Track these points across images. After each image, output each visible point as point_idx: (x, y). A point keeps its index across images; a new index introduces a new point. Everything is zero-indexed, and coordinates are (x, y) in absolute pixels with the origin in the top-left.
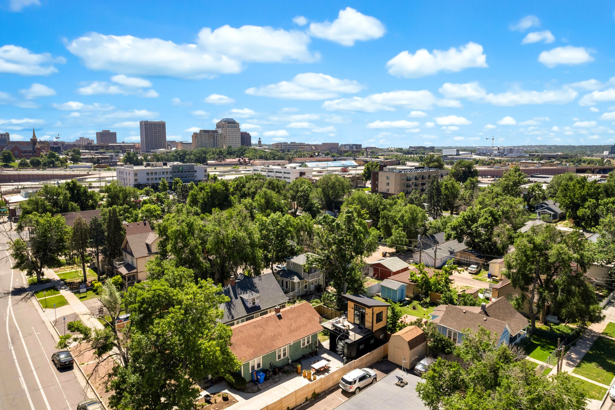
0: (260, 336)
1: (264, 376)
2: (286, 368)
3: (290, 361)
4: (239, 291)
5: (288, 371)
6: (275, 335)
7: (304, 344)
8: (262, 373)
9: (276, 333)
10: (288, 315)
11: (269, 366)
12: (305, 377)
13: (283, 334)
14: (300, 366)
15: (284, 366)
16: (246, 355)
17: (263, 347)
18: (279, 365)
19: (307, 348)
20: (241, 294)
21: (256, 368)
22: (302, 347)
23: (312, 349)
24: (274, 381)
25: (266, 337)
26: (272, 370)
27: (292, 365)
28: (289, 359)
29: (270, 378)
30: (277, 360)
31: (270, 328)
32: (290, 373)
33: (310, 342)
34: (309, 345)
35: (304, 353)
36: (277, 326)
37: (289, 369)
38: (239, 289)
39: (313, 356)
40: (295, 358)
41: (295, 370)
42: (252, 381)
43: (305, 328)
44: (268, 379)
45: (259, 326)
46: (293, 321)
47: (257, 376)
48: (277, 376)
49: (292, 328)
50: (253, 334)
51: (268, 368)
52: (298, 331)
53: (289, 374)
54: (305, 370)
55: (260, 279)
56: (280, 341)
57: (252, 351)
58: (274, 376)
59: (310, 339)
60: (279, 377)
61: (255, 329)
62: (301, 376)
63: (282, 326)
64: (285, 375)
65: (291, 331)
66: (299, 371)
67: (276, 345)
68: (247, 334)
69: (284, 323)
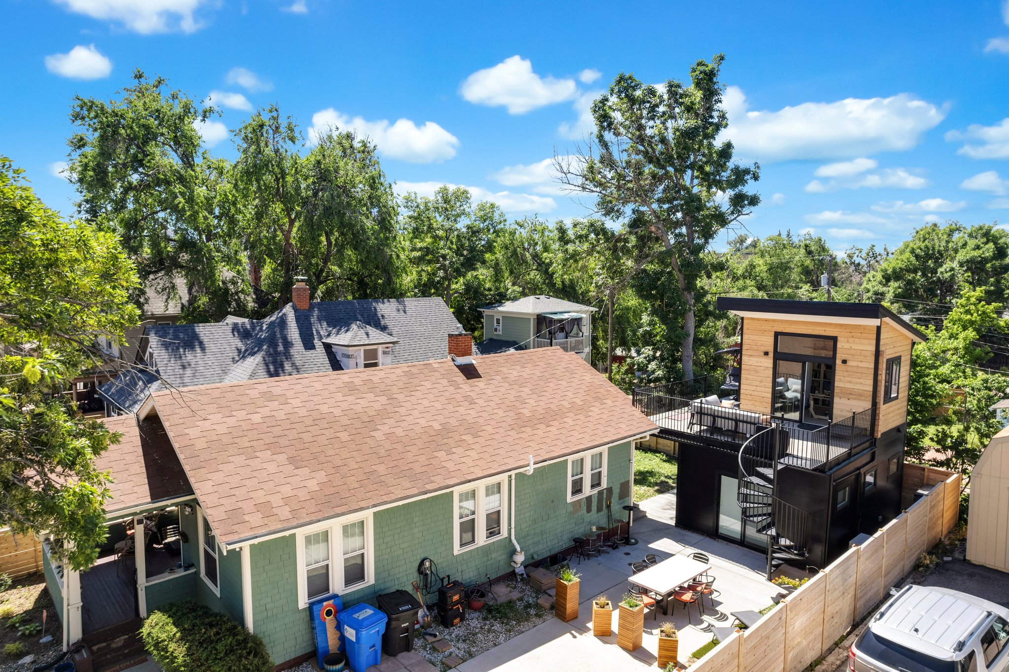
0: (371, 423)
1: (381, 627)
2: (502, 592)
3: (520, 558)
4: (321, 328)
5: (510, 604)
6: (446, 431)
7: (577, 488)
8: (369, 612)
9: (453, 422)
10: (504, 370)
11: (414, 577)
12: (604, 635)
13: (489, 429)
14: (576, 579)
15: (492, 583)
16: (276, 500)
17: (381, 469)
18: (468, 575)
19: (589, 510)
20: (329, 335)
21: (337, 584)
22: (570, 498)
23: (609, 516)
24: (438, 657)
25: (399, 432)
26: (434, 598)
27: (527, 580)
28: (514, 552)
29: (418, 643)
30: (457, 550)
31: (425, 402)
32: (523, 617)
33: (604, 484)
34: (600, 493)
35: (580, 531)
36: (459, 397)
37: (515, 595)
38: (325, 324)
39: (615, 547)
40: (544, 549)
41: (544, 601)
42: (313, 655)
43: (581, 417)
44: (408, 646)
45: (372, 389)
46: (527, 390)
47: (339, 627)
48: (458, 631)
49: (527, 412)
50: (337, 412)
51: (409, 589)
52: (555, 423)
53: (519, 622)
54: (602, 600)
55: (400, 307)
56: (473, 454)
57: (313, 485)
58: (442, 633)
59: (604, 470)
60: (469, 638)
61: (351, 399)
62: (583, 630)
63: (481, 402)
64: (497, 626)
65: (521, 423)
66: (572, 603)
67: (450, 465)
68: (302, 412)
69: (489, 392)
